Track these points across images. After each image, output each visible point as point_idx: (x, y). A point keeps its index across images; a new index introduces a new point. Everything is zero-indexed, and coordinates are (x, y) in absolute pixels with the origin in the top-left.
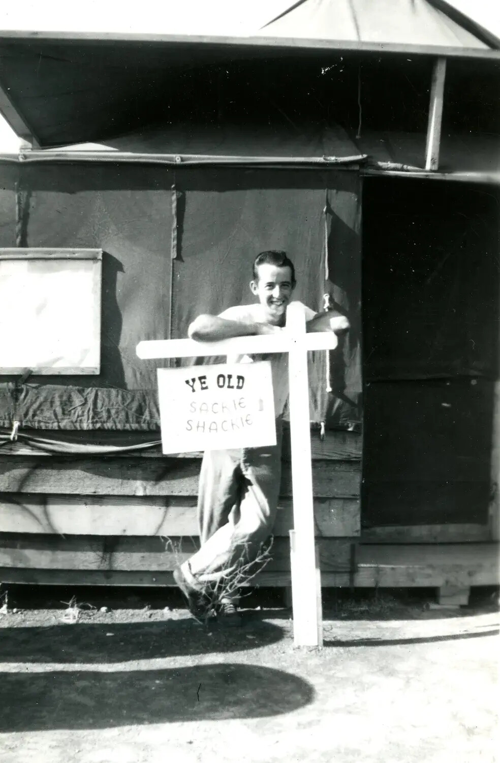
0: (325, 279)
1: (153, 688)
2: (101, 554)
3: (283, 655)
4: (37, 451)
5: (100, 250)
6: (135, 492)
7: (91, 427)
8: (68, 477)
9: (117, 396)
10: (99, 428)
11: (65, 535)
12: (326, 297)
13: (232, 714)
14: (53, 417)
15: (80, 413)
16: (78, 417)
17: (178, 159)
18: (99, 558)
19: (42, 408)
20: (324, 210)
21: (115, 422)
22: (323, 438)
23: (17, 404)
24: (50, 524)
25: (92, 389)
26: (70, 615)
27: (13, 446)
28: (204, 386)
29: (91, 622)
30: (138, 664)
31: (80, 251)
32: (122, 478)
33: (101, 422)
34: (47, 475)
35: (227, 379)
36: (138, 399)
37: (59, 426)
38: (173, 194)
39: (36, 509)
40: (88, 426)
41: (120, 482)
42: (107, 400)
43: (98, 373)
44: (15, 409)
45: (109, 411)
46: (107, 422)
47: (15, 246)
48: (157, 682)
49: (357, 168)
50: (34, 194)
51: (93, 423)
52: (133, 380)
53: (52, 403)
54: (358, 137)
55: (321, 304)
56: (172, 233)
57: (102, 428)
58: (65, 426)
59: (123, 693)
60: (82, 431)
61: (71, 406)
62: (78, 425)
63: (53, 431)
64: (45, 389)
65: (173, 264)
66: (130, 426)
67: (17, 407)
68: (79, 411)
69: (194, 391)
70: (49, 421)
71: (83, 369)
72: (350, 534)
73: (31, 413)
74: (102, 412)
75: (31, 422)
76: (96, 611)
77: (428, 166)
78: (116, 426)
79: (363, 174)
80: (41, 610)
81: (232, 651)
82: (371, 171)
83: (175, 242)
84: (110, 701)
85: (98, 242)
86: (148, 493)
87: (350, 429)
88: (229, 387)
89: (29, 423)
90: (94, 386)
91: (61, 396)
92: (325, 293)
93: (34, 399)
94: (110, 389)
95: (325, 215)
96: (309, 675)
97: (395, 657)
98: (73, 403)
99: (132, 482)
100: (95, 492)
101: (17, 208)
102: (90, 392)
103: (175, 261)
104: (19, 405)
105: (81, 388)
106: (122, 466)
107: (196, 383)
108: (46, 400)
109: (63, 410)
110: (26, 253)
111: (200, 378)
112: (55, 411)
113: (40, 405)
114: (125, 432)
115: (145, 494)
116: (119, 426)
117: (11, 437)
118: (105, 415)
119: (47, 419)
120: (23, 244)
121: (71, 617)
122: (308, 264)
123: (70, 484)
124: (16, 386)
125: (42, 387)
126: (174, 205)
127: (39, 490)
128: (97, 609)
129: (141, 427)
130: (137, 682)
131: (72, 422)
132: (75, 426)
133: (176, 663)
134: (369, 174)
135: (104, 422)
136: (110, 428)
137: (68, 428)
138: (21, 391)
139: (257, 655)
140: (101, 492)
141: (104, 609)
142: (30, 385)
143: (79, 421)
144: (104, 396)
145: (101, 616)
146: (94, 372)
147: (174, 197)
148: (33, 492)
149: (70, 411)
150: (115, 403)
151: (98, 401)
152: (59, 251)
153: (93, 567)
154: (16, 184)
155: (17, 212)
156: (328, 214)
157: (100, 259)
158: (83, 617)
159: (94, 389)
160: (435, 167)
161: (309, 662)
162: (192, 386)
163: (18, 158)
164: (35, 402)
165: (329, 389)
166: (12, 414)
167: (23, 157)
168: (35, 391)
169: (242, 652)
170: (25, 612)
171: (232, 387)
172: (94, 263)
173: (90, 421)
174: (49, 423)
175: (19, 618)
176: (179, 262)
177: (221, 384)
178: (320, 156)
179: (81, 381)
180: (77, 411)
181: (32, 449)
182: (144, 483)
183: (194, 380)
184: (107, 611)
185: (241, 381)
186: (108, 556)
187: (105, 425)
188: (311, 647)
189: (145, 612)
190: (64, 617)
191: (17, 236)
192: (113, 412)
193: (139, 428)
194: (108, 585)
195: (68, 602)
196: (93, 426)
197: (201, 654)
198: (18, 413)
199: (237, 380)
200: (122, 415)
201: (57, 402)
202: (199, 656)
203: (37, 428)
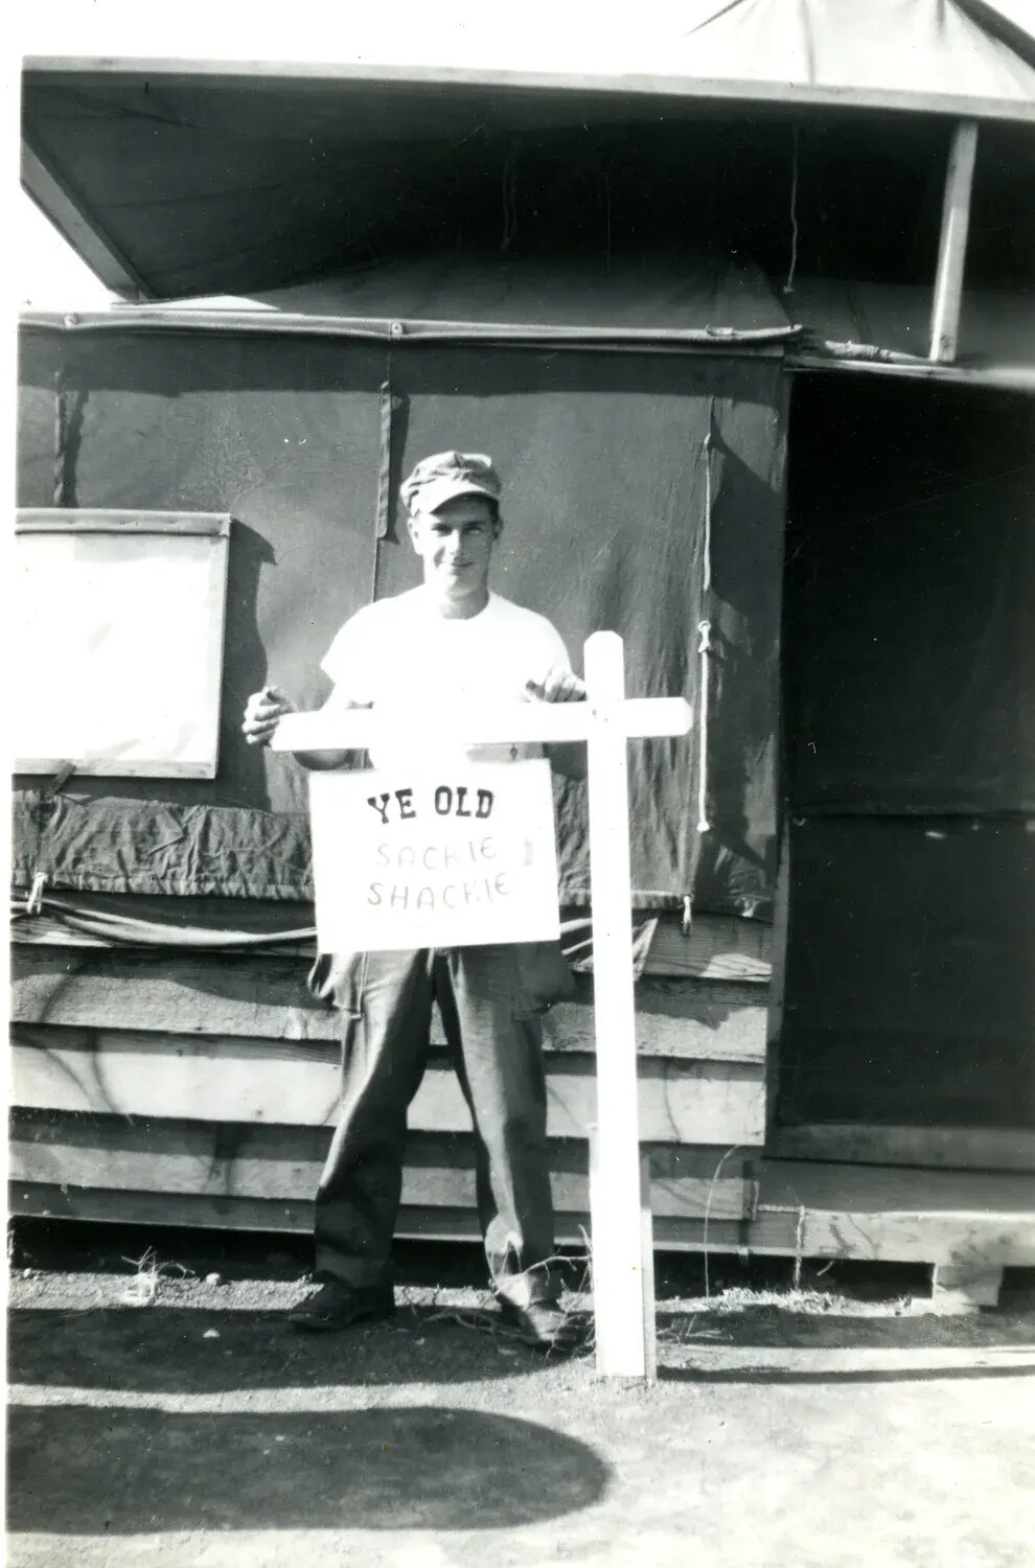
0: (702, 587)
1: (266, 1452)
2: (207, 1160)
3: (566, 1393)
4: (80, 936)
5: (226, 517)
6: (284, 1032)
7: (194, 889)
8: (143, 993)
9: (252, 824)
10: (211, 892)
11: (135, 1117)
12: (704, 628)
13: (417, 1517)
14: (116, 866)
15: (173, 860)
16: (169, 867)
17: (397, 328)
18: (202, 1168)
19: (94, 845)
20: (706, 441)
21: (245, 882)
22: (688, 930)
23: (44, 835)
24: (104, 1093)
25: (198, 809)
26: (138, 1288)
27: (31, 925)
28: (407, 810)
29: (180, 1303)
30: (250, 1398)
31: (185, 519)
32: (257, 1001)
33: (216, 879)
34: (101, 988)
35: (455, 797)
36: (297, 835)
37: (127, 885)
38: (384, 401)
39: (76, 1060)
40: (188, 886)
41: (254, 1010)
42: (229, 834)
43: (211, 774)
44: (39, 847)
45: (232, 857)
46: (228, 879)
47: (50, 504)
48: (280, 1438)
49: (779, 353)
50: (92, 396)
51: (198, 880)
52: (286, 793)
53: (115, 835)
54: (787, 290)
55: (693, 640)
56: (380, 485)
57: (217, 892)
58: (140, 886)
59: (200, 1460)
60: (176, 897)
61: (155, 843)
62: (167, 884)
63: (116, 895)
64: (100, 807)
65: (378, 547)
66: (278, 891)
67: (43, 842)
68: (171, 855)
69: (385, 820)
70: (106, 875)
71: (179, 766)
72: (740, 1141)
73: (70, 856)
74: (218, 858)
75: (70, 874)
76: (195, 1282)
77: (935, 353)
78: (247, 890)
79: (790, 365)
80: (82, 1275)
81: (459, 1380)
82: (810, 361)
83: (385, 503)
84: (163, 1475)
85: (224, 500)
86: (312, 1034)
87: (748, 914)
88: (460, 813)
89: (66, 876)
90: (205, 803)
91: (134, 823)
92: (701, 620)
93: (77, 826)
94: (237, 810)
95: (707, 453)
96: (613, 1441)
97: (810, 1409)
98: (159, 838)
99: (280, 1010)
100: (199, 1029)
101: (58, 423)
102: (196, 816)
103: (382, 543)
104: (48, 838)
105: (176, 805)
106: (260, 975)
107: (389, 802)
108: (101, 831)
109: (138, 851)
110: (71, 520)
111: (400, 794)
112: (120, 854)
113: (90, 840)
114: (267, 902)
115: (304, 1037)
116: (254, 890)
117: (29, 906)
118: (224, 864)
119: (105, 870)
120: (68, 500)
121: (141, 1292)
122: (668, 556)
123: (151, 1007)
124: (42, 798)
125: (94, 803)
126: (386, 424)
127: (84, 1019)
128: (197, 1275)
129: (299, 892)
130: (236, 1437)
131: (154, 877)
132: (162, 888)
133: (332, 1401)
134: (804, 367)
135: (222, 880)
136: (234, 893)
137: (147, 890)
138: (51, 809)
139: (510, 1391)
140: (213, 1027)
141: (212, 1278)
142: (69, 796)
143: (169, 876)
144: (224, 825)
145: (207, 1292)
146: (203, 772)
147: (386, 409)
148: (70, 1023)
149: (152, 854)
150: (245, 841)
151: (211, 835)
152: (140, 517)
153: (191, 1187)
154: (57, 374)
155: (57, 431)
156: (714, 450)
157: (224, 536)
158: (167, 1293)
159: (202, 808)
160: (950, 355)
161: (620, 1413)
162: (382, 811)
163: (63, 322)
164: (80, 832)
165: (703, 826)
166: (31, 857)
167: (74, 319)
168: (80, 809)
169: (478, 1385)
170: (49, 1277)
171: (467, 814)
172: (212, 543)
173: (193, 876)
174: (106, 878)
175: (32, 1289)
176: (391, 545)
177: (443, 805)
178: (702, 327)
179: (177, 791)
180: (167, 855)
181: (72, 933)
182: (305, 1013)
183: (385, 798)
184: (220, 1283)
185: (486, 800)
186: (223, 1165)
187: (224, 886)
188: (630, 1380)
189: (300, 1288)
190: (128, 1292)
191: (57, 483)
192: (242, 858)
193: (295, 895)
194: (224, 1227)
195: (139, 1260)
196: (199, 887)
197: (391, 1385)
198: (44, 856)
199: (477, 798)
200: (261, 866)
201: (126, 834)
202: (386, 1387)
203: (81, 888)
